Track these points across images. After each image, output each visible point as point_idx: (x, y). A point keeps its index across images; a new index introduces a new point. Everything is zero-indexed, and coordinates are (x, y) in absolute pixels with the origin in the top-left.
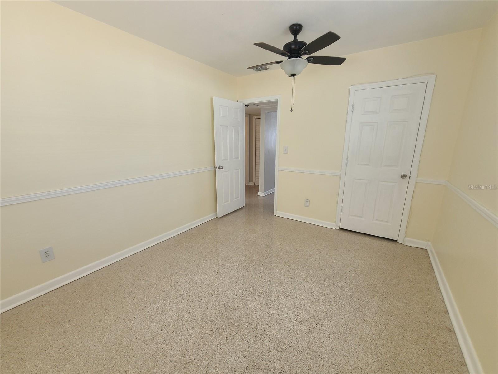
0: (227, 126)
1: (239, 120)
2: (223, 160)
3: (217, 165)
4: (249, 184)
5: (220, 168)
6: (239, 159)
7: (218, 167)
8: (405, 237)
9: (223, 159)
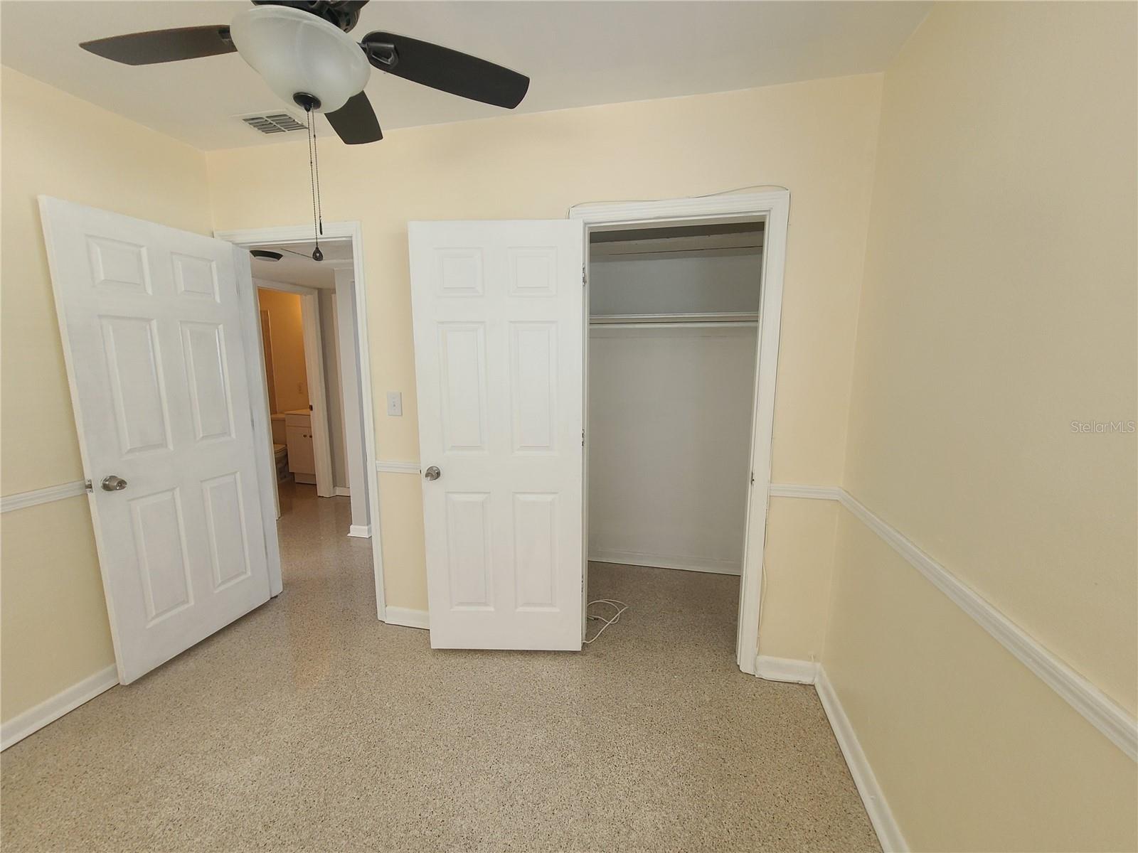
0: (149, 320)
1: (218, 300)
2: (130, 451)
3: (95, 474)
4: (334, 493)
5: (114, 484)
6: (233, 436)
7: (98, 485)
8: (758, 655)
9: (129, 448)
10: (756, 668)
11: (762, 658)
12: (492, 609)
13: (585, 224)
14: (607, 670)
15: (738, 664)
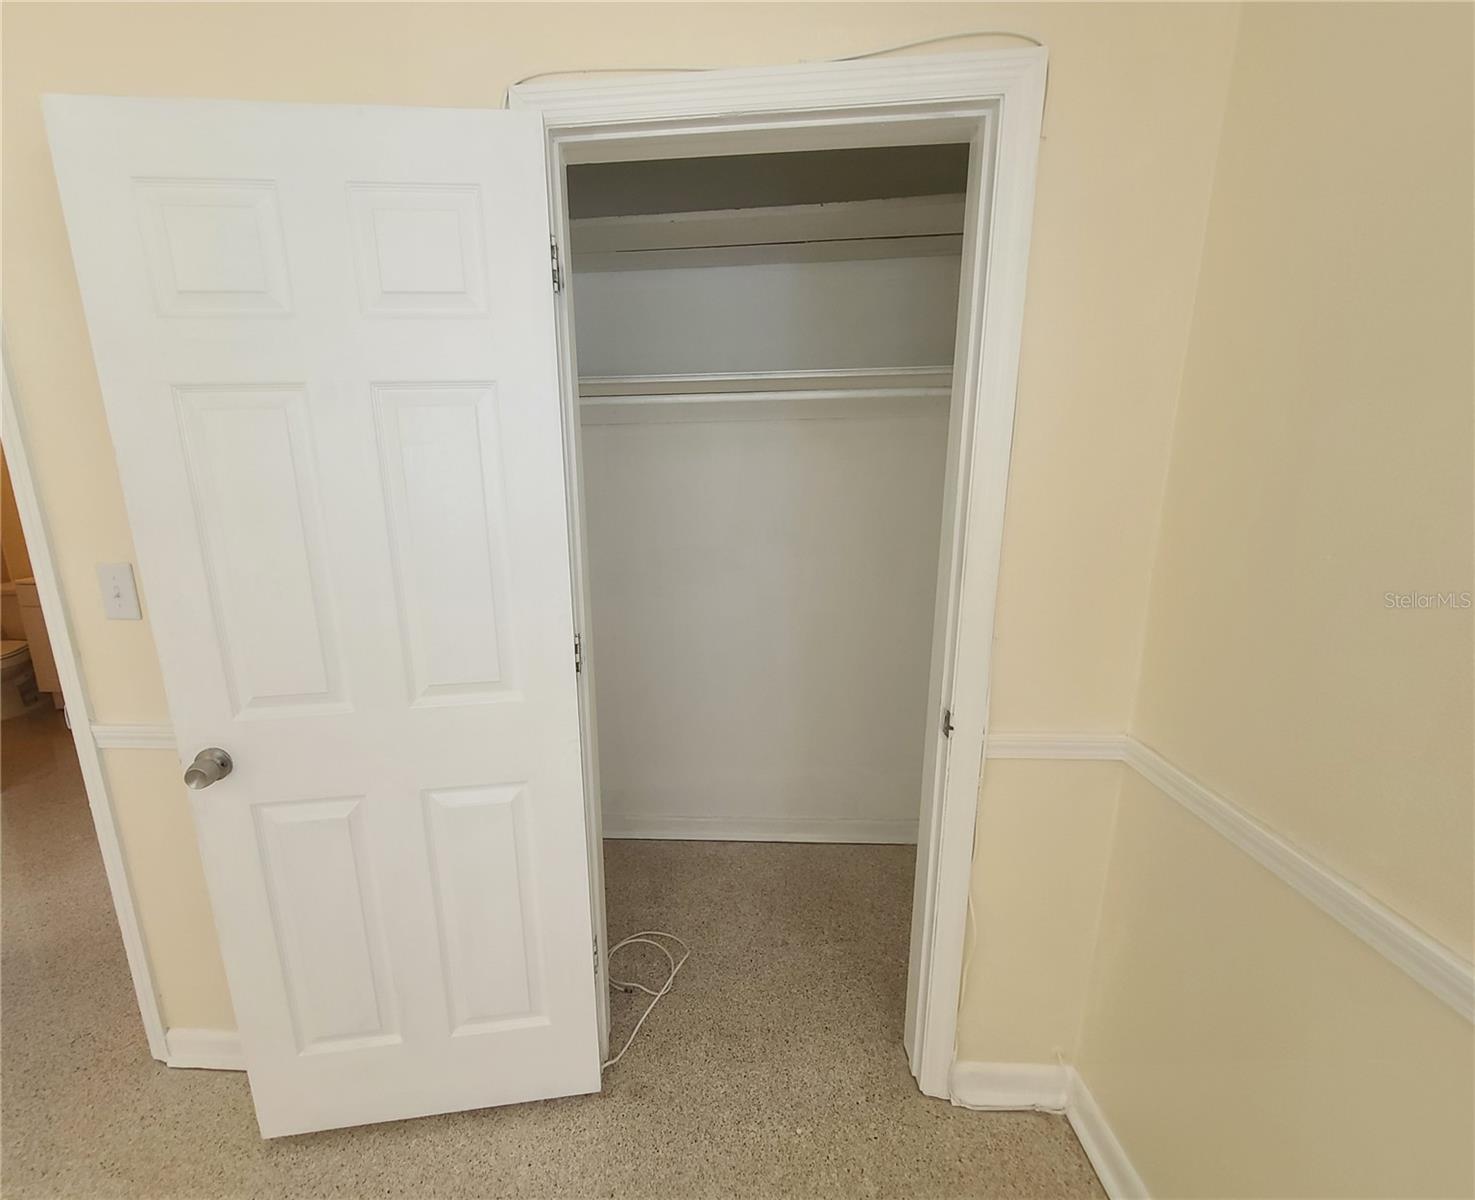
8: (956, 1061)
10: (951, 1085)
11: (966, 1067)
12: (396, 1039)
13: (553, 133)
14: (657, 1136)
15: (914, 1074)
